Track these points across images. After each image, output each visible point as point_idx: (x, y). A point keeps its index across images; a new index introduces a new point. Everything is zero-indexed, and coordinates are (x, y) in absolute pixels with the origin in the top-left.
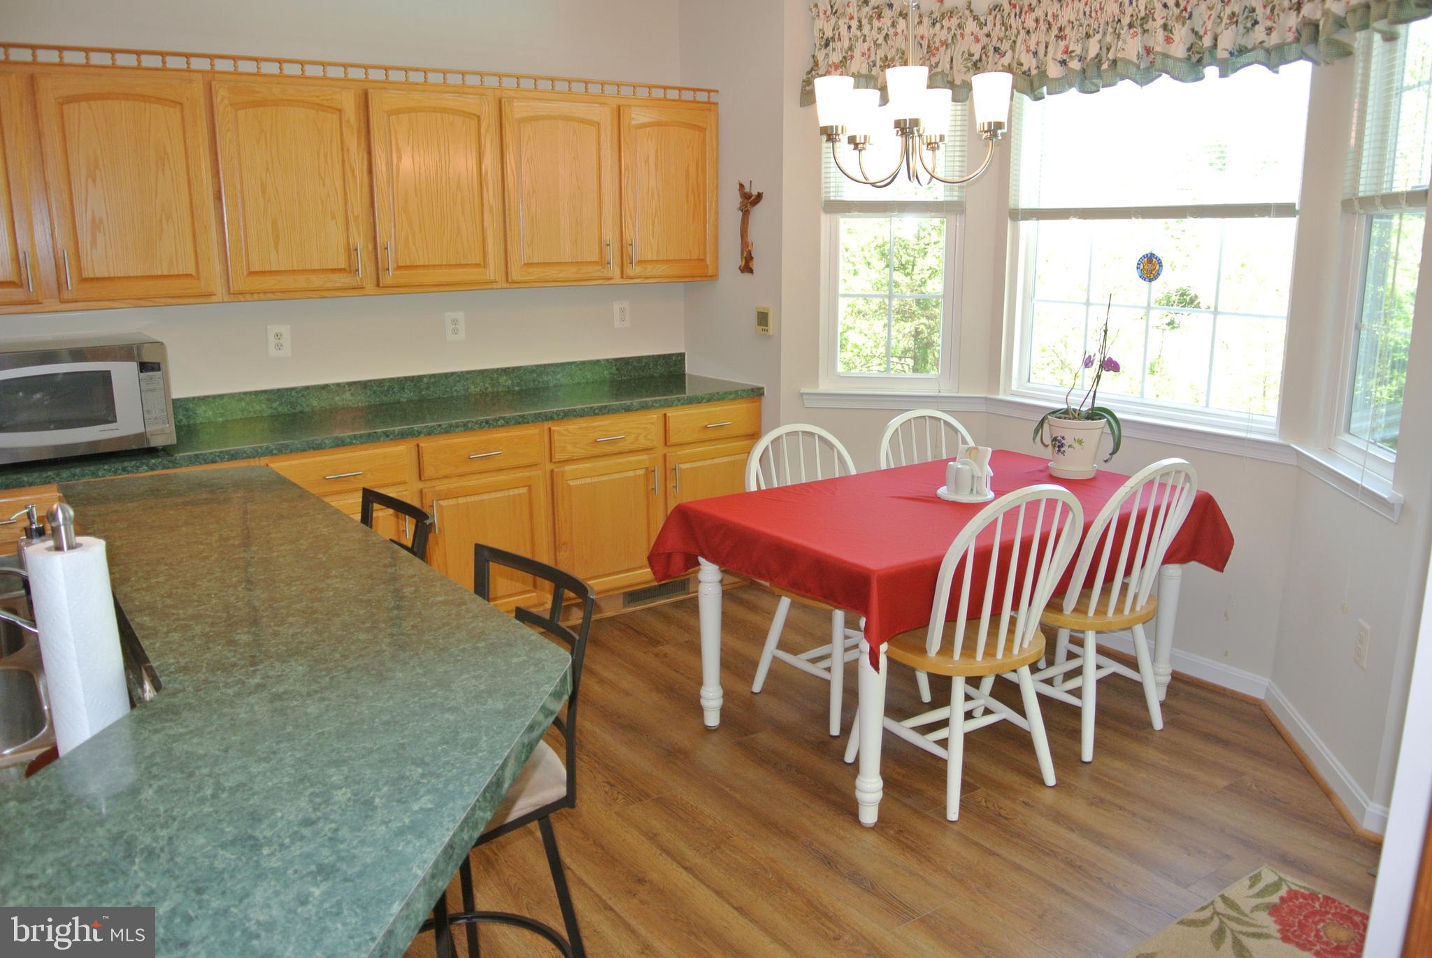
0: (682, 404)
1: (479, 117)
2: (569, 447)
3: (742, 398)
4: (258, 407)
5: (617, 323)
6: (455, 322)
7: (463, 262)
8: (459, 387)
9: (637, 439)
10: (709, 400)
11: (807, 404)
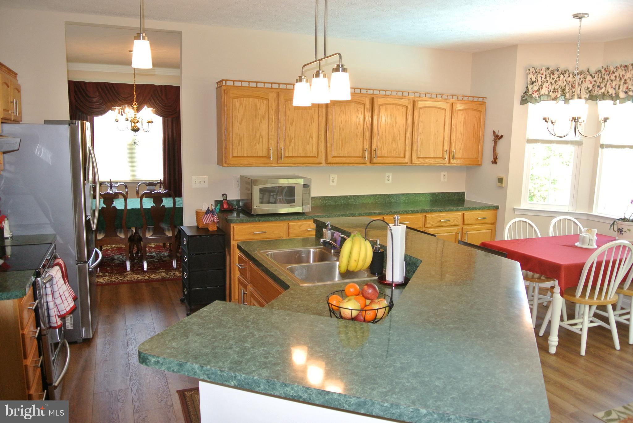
0: (470, 210)
1: (407, 107)
2: (431, 222)
3: (491, 209)
4: (325, 202)
5: (442, 180)
6: (389, 176)
7: (398, 156)
8: (388, 199)
9: (454, 221)
10: (479, 209)
11: (516, 213)
